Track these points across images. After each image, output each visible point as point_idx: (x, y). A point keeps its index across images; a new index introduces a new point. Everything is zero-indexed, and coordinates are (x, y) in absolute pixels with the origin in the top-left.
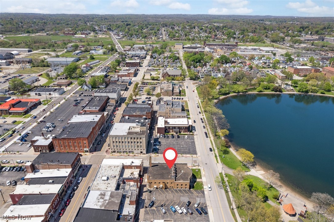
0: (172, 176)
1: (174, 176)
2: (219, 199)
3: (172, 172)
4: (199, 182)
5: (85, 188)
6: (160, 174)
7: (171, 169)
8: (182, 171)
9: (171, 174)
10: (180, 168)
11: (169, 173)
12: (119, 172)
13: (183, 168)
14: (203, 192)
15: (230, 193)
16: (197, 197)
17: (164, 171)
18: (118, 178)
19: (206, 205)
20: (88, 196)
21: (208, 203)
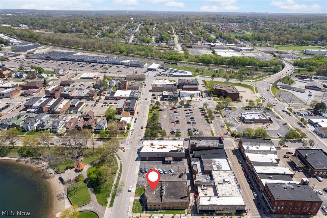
0: (165, 185)
1: (164, 185)
2: (127, 175)
3: (165, 189)
4: (138, 196)
5: (244, 187)
6: (177, 187)
7: (166, 194)
8: (154, 193)
9: (166, 188)
10: (157, 197)
11: (168, 189)
12: (218, 188)
13: (153, 197)
14: (137, 185)
15: (115, 183)
16: (144, 182)
17: (173, 191)
18: (215, 183)
19: (138, 176)
20: (229, 166)
21: (137, 177)
